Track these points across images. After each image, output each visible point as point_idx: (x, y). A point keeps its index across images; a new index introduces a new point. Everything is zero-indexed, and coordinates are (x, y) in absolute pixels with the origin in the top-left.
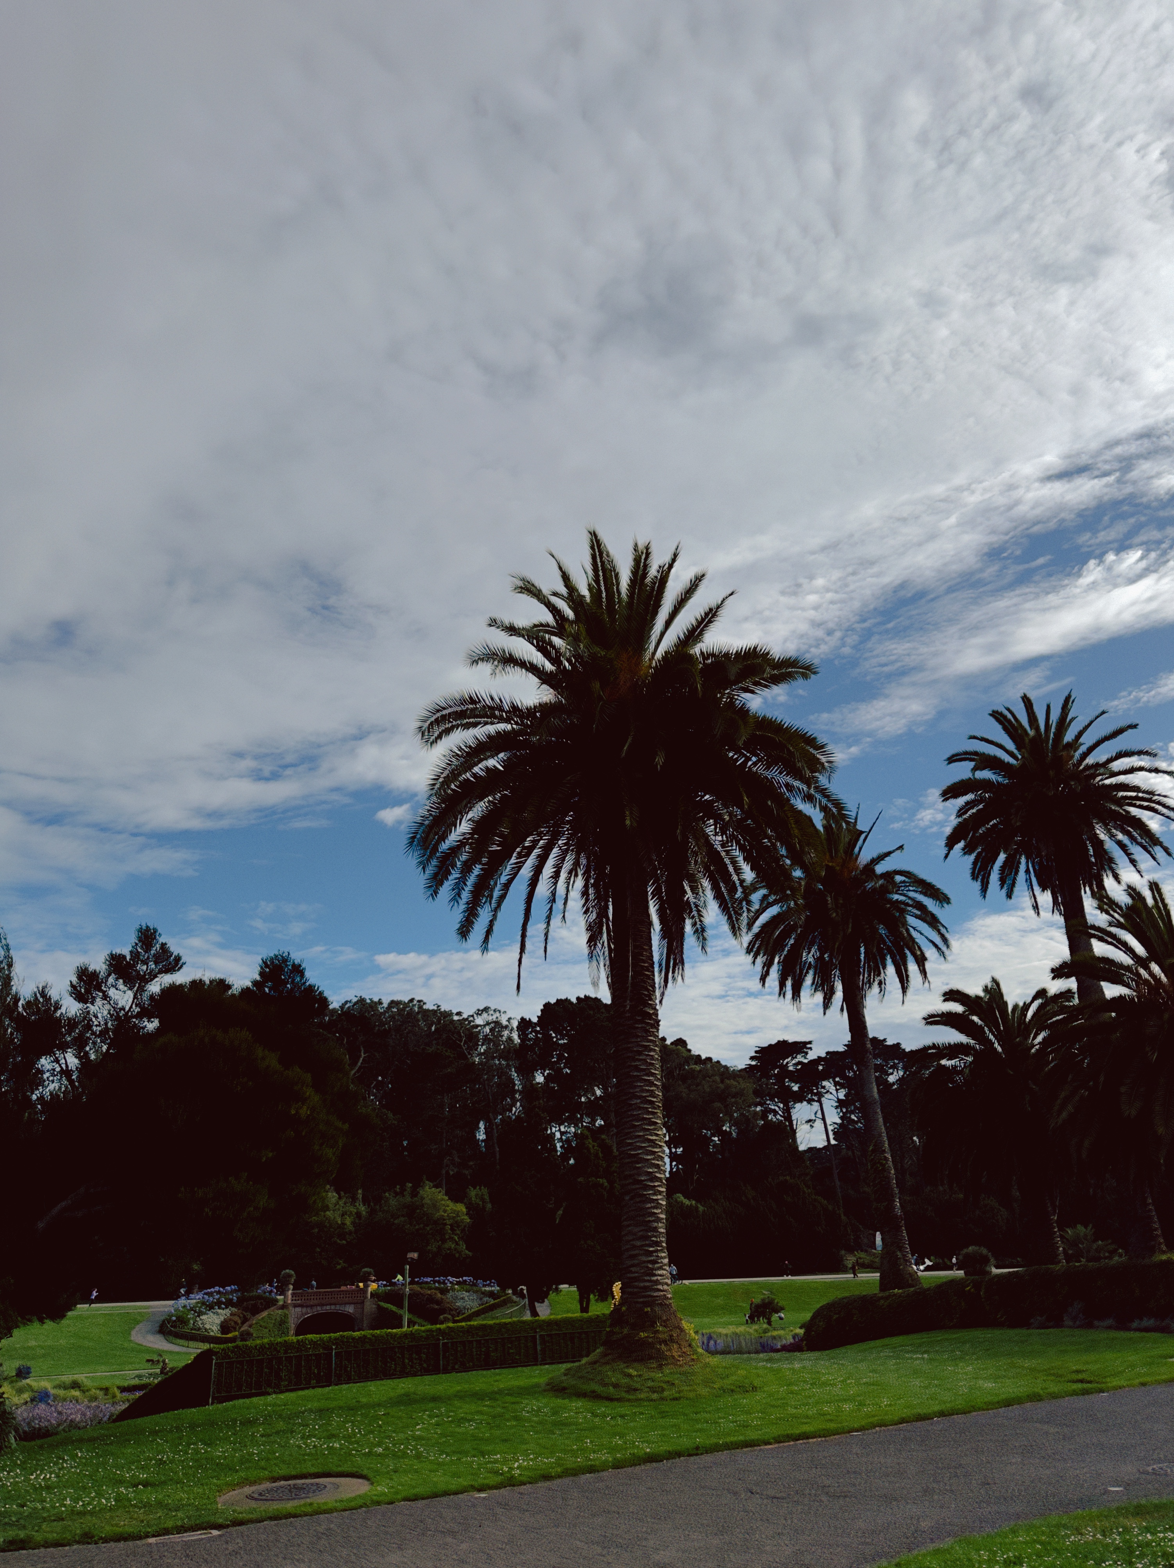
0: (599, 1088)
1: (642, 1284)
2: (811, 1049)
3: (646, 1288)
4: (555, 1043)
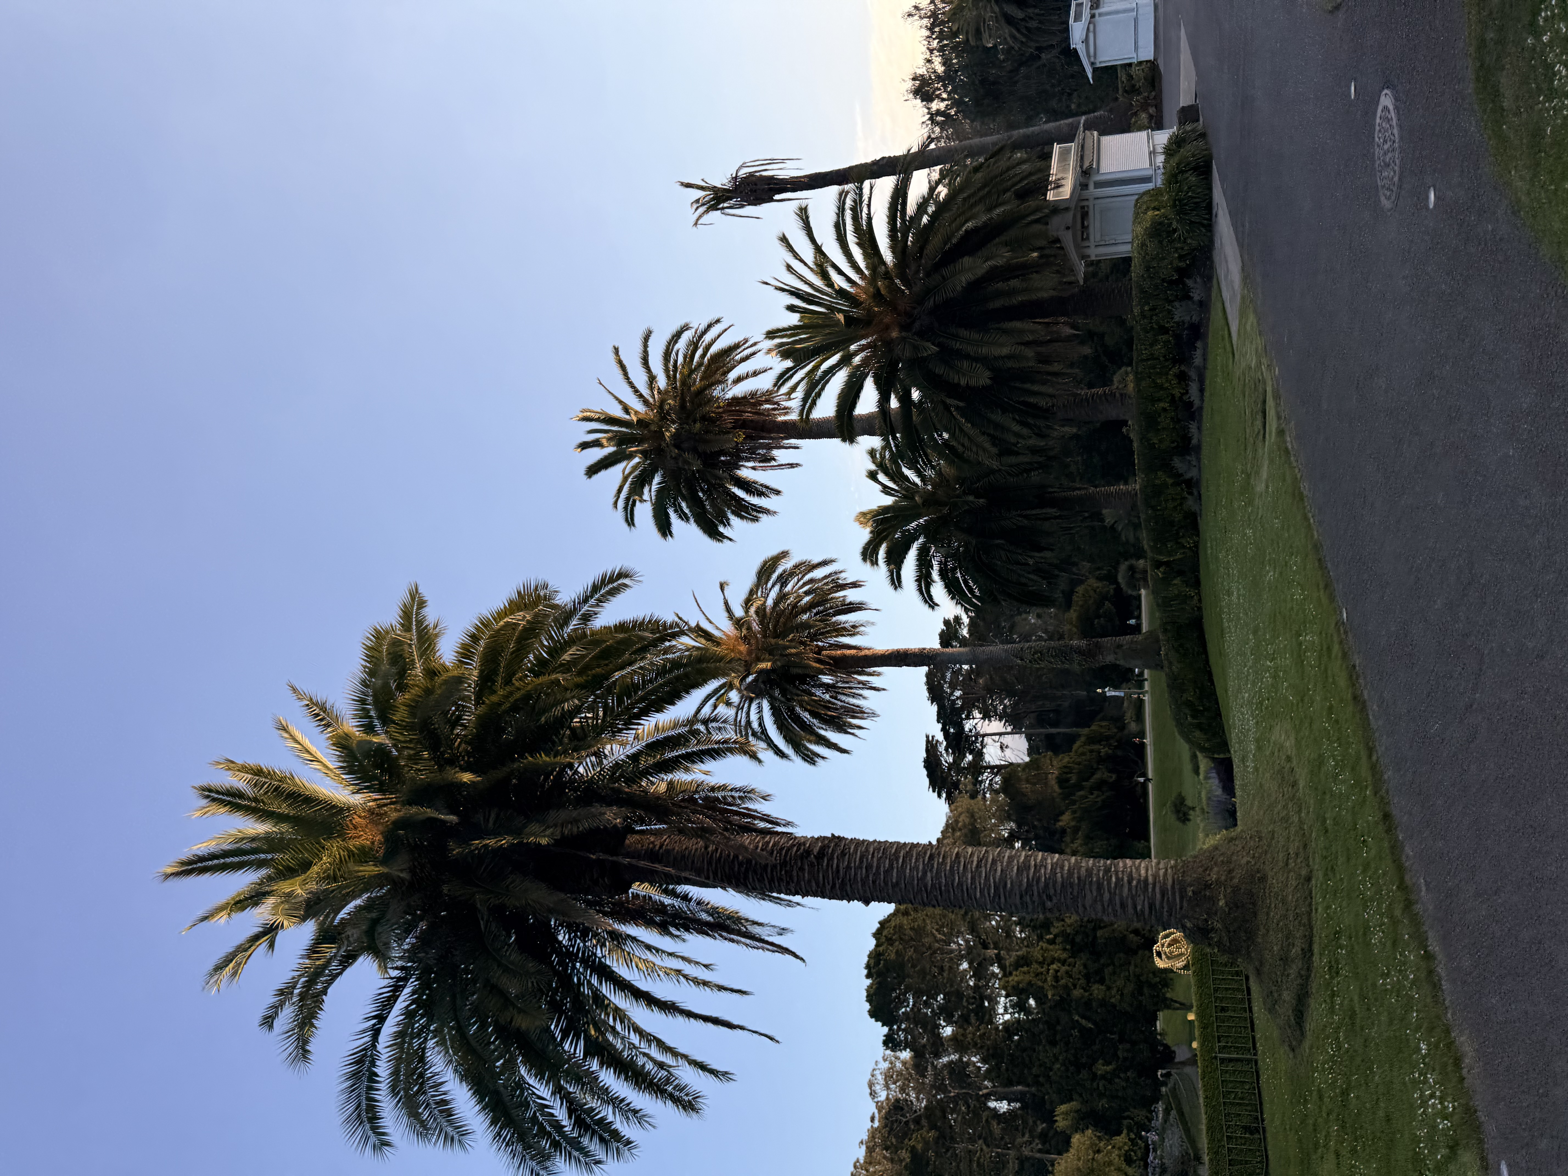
0: (961, 964)
1: (1158, 896)
2: (933, 737)
3: (1163, 893)
4: (912, 1009)
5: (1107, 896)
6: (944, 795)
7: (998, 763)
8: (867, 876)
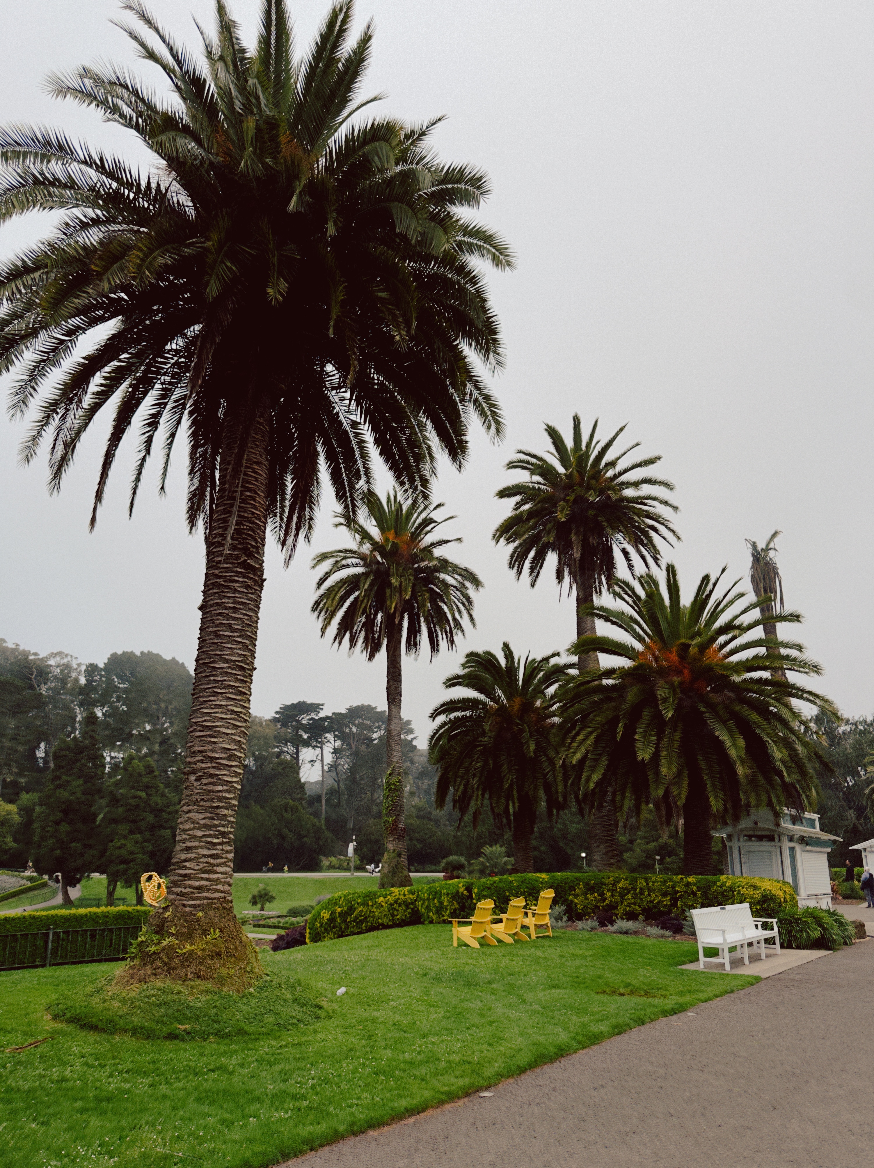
0: (149, 724)
1: (198, 883)
2: (322, 709)
3: (200, 889)
4: (116, 686)
5: (199, 833)
6: (277, 716)
7: (301, 758)
8: (226, 608)
